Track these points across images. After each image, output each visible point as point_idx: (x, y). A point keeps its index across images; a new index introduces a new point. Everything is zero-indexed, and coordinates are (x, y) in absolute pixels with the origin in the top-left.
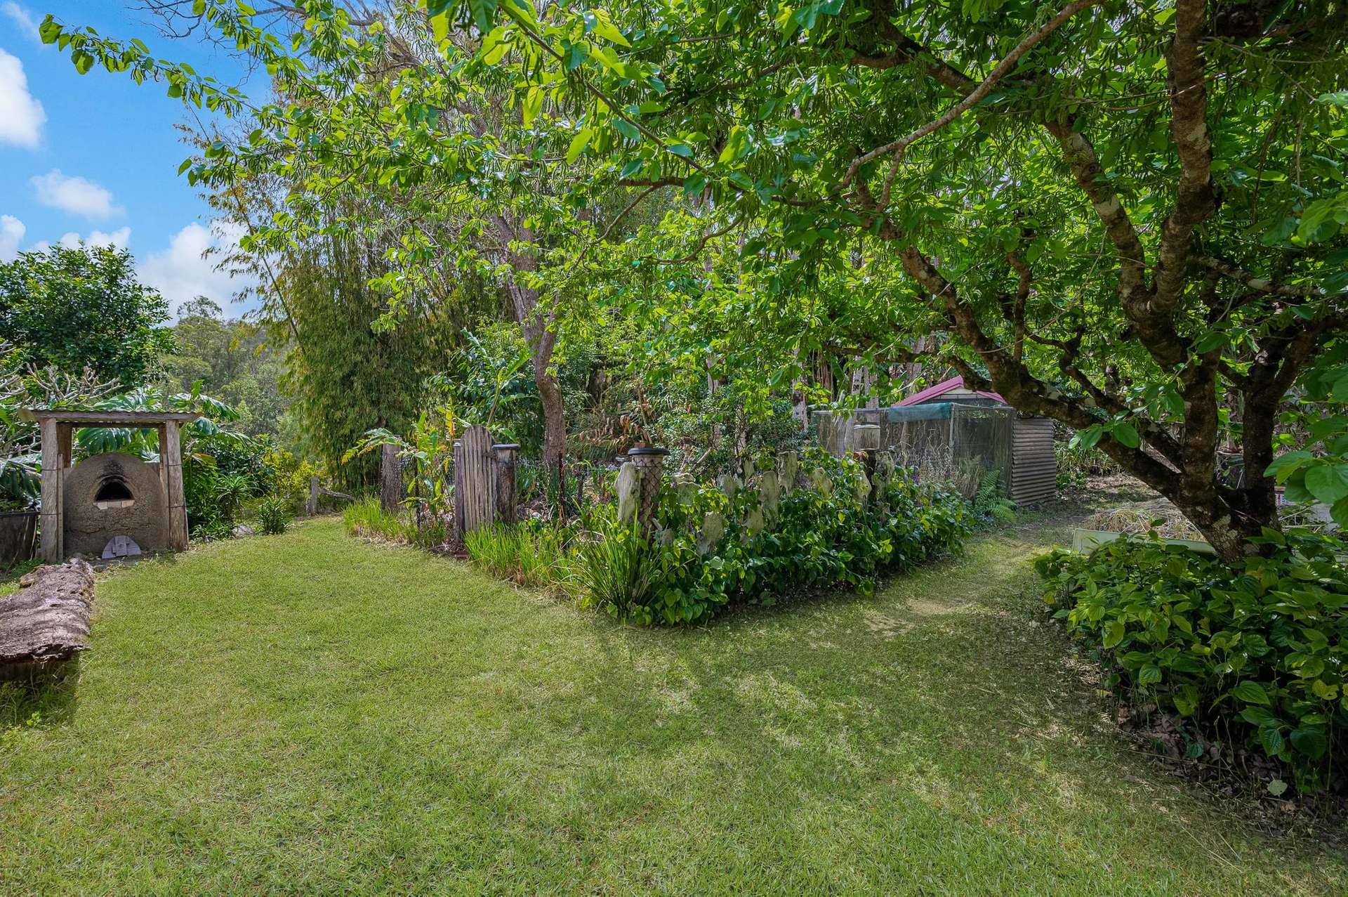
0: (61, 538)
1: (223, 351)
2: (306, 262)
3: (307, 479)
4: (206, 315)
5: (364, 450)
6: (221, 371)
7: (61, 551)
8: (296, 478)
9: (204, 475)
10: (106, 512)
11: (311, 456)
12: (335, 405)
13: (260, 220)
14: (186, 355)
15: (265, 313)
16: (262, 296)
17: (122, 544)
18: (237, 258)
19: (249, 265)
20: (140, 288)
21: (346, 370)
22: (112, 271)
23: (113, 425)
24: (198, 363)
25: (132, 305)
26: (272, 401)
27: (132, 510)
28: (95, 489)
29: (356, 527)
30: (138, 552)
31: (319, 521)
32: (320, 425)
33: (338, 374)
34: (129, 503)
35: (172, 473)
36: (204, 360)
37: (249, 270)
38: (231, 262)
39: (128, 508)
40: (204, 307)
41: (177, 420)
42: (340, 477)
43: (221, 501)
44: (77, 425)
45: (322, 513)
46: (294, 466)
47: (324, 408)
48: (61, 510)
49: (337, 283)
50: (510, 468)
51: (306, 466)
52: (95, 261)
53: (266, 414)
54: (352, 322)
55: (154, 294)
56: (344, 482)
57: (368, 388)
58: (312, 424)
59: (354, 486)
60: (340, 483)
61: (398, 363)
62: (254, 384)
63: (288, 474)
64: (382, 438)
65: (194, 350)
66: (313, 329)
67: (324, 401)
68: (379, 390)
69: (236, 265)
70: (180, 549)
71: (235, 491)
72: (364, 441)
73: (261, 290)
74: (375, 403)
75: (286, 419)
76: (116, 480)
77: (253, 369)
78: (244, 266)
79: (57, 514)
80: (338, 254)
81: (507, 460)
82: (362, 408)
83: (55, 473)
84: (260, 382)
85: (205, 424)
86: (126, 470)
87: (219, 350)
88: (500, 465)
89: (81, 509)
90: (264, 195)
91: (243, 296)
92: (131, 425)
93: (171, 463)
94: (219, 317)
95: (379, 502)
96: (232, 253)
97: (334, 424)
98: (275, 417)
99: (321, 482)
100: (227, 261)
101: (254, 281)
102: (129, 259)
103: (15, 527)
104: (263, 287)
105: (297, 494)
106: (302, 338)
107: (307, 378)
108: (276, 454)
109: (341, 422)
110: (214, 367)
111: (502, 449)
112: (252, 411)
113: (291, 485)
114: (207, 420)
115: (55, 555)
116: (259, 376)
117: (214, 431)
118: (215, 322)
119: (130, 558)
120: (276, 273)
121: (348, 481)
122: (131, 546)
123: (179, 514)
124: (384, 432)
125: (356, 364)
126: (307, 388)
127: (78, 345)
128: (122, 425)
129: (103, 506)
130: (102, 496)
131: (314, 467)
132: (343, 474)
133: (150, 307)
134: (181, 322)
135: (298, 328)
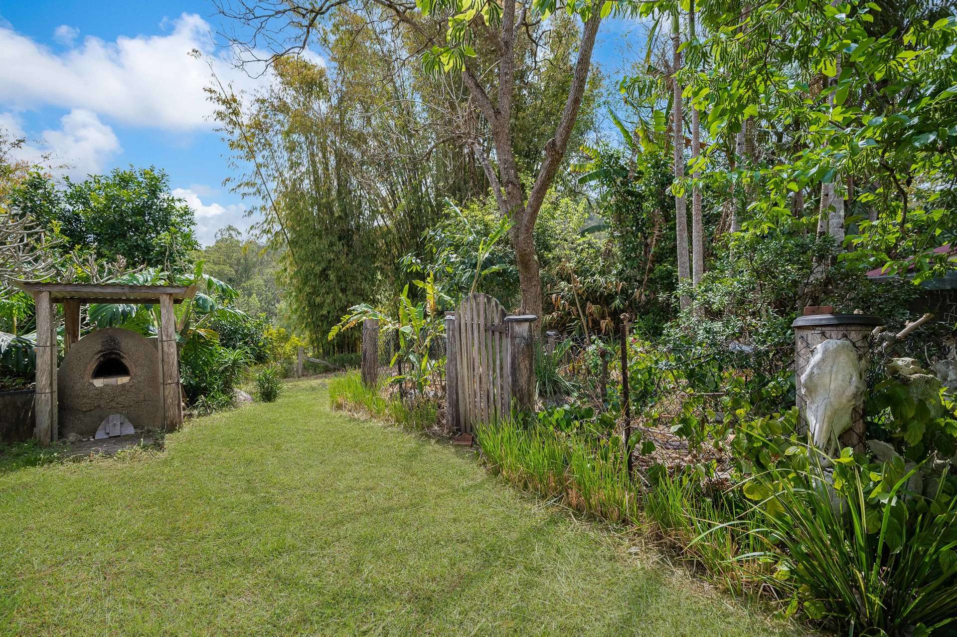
0: (56, 418)
1: (242, 261)
2: (294, 185)
3: (295, 348)
4: (232, 237)
5: (347, 326)
6: (241, 274)
7: (56, 431)
8: (288, 347)
9: (208, 349)
10: (101, 390)
11: (298, 331)
12: (315, 292)
13: (263, 158)
14: (220, 264)
15: (265, 225)
16: (264, 212)
17: (117, 425)
18: (247, 184)
19: (255, 190)
20: (173, 200)
21: (323, 265)
22: (152, 186)
23: (119, 301)
24: (227, 269)
25: (168, 212)
26: (273, 294)
27: (127, 387)
28: (93, 366)
29: (340, 400)
30: (130, 430)
31: (305, 383)
32: (304, 308)
33: (318, 269)
34: (124, 380)
35: (165, 348)
36: (230, 267)
37: (254, 194)
38: (242, 186)
39: (123, 385)
40: (231, 232)
41: (171, 294)
42: (318, 346)
43: (223, 372)
44: (85, 301)
45: (306, 376)
46: (286, 338)
47: (307, 295)
48: (55, 388)
49: (316, 202)
50: (530, 343)
51: (294, 338)
52: (141, 180)
53: (269, 303)
54: (327, 229)
55: (183, 204)
56: (321, 351)
57: (339, 280)
58: (299, 307)
59: (328, 353)
60: (318, 351)
61: (360, 260)
62: (261, 282)
63: (282, 345)
64: (365, 313)
65: (225, 261)
66: (300, 236)
67: (308, 289)
68: (346, 281)
69: (246, 190)
70: (172, 427)
71: (235, 362)
72: (347, 317)
73: (263, 208)
74: (344, 291)
75: (282, 305)
76: (113, 356)
77: (261, 272)
78: (252, 190)
79: (52, 393)
80: (316, 180)
81: (525, 335)
82: (336, 294)
83: (48, 349)
84: (265, 281)
85: (205, 300)
86: (123, 344)
87: (240, 260)
88: (517, 341)
89: (78, 386)
90: (266, 140)
91: (251, 212)
92: (136, 301)
93: (164, 338)
94: (239, 238)
95: (360, 374)
96: (243, 181)
97: (314, 307)
98: (274, 305)
99: (304, 351)
100: (239, 186)
101: (259, 202)
102: (165, 178)
103: (19, 404)
104: (264, 206)
105: (288, 359)
106: (292, 243)
107: (296, 273)
108: (273, 329)
109: (321, 306)
110: (236, 271)
111: (519, 321)
112: (260, 301)
113: (284, 353)
114: (206, 297)
115: (49, 434)
116: (264, 277)
117: (212, 307)
118: (238, 241)
119: (120, 439)
120: (274, 196)
121: (324, 350)
122: (125, 425)
123: (172, 393)
124: (367, 307)
125: (330, 261)
126: (294, 281)
127: (126, 244)
128: (128, 301)
129: (99, 383)
130: (99, 373)
131: (300, 340)
132: (320, 345)
133: (181, 216)
134: (217, 242)
135: (289, 235)
